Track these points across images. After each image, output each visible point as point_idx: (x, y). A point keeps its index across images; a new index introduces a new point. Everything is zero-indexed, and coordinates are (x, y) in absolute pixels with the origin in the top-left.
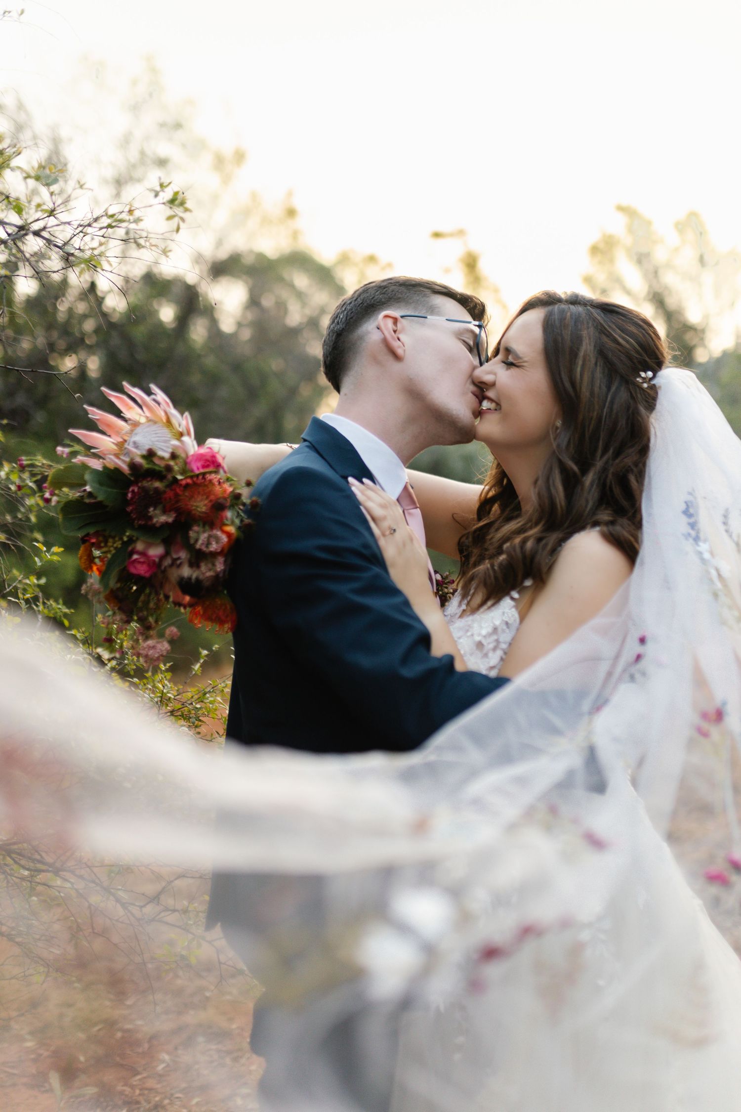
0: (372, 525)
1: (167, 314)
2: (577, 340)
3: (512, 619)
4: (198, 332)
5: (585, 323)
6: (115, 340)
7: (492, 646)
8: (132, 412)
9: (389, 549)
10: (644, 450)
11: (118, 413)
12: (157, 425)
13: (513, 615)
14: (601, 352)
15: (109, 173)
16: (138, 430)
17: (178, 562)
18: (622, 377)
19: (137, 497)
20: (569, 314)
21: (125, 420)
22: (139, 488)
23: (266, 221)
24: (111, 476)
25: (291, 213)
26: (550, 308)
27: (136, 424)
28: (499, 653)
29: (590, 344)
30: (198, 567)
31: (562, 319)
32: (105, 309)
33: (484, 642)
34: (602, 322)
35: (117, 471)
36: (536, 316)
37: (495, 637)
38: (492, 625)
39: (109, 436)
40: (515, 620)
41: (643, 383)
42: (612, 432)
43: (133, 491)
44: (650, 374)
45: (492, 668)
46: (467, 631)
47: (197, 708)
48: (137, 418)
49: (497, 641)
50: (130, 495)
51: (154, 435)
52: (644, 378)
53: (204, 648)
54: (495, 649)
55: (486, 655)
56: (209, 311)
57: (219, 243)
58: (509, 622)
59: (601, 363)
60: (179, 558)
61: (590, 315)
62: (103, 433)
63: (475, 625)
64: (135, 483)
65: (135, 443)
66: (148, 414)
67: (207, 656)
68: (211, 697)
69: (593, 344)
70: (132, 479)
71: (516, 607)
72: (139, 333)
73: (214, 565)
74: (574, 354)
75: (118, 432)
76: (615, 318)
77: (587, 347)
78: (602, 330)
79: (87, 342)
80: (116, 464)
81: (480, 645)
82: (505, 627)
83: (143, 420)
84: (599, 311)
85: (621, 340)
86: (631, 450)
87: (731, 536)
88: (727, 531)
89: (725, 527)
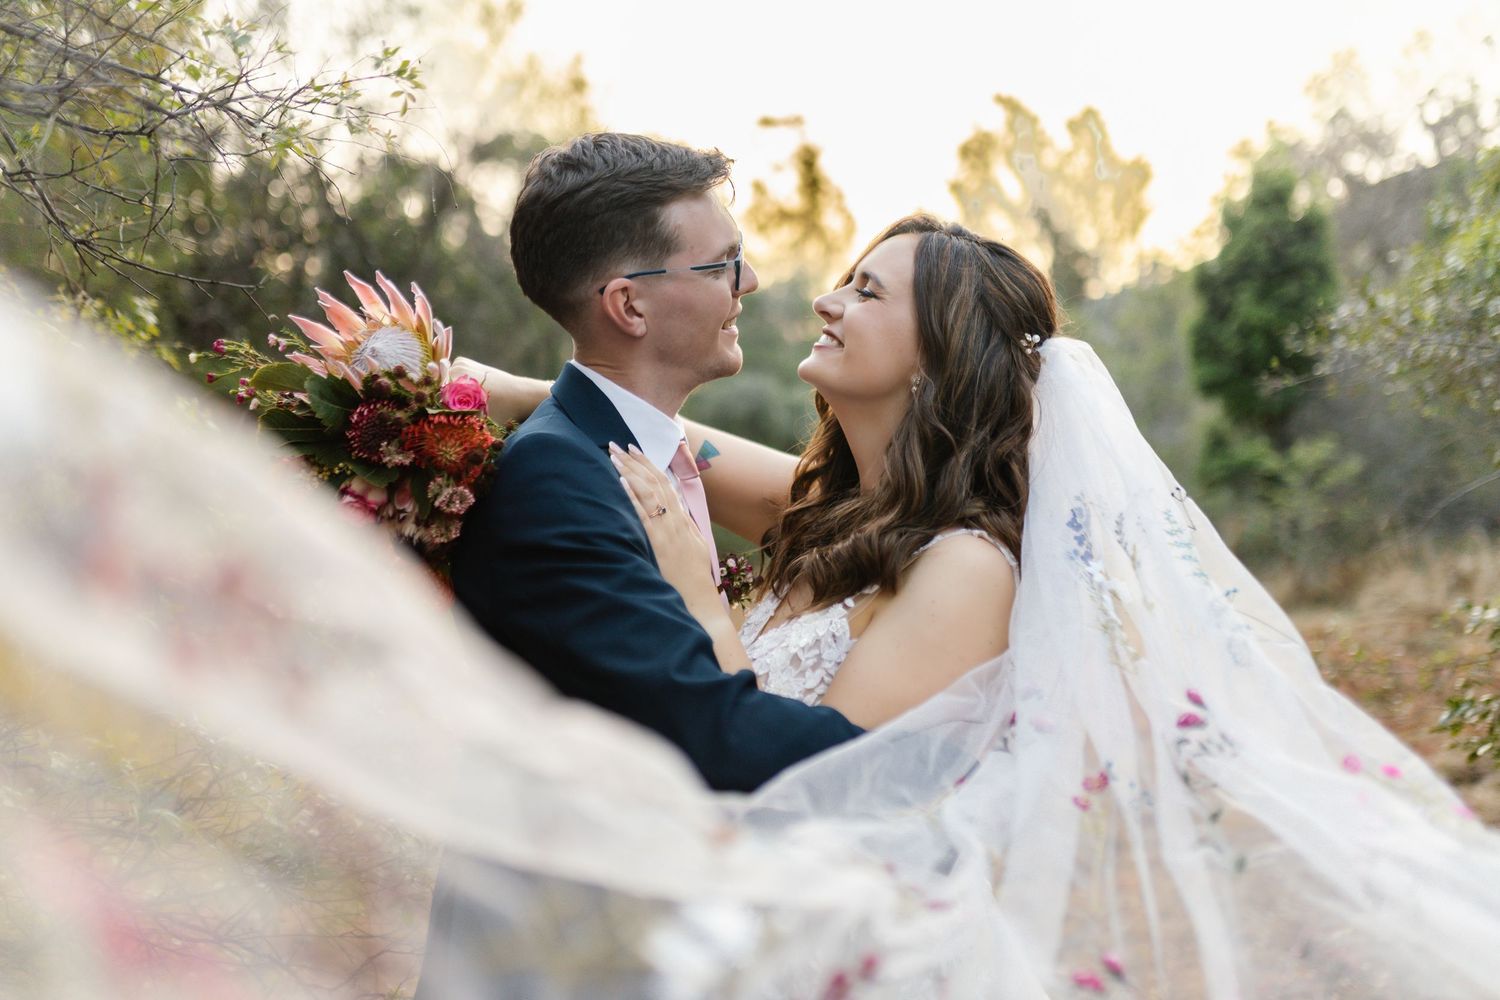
0: (635, 502)
1: (413, 207)
2: (955, 279)
3: (841, 631)
4: (453, 235)
5: (968, 258)
6: (343, 240)
7: (810, 662)
8: (374, 308)
9: (658, 535)
10: (1026, 431)
11: (356, 306)
12: (405, 332)
13: (842, 627)
14: (982, 298)
15: (343, 22)
16: (379, 333)
17: (402, 516)
18: (1004, 334)
19: (364, 422)
20: (949, 245)
21: (362, 315)
22: (370, 411)
23: (546, 94)
24: (337, 390)
25: (579, 85)
26: (927, 234)
27: (378, 325)
28: (820, 673)
29: (970, 285)
30: (427, 526)
31: (941, 249)
32: (331, 198)
33: (800, 655)
34: (988, 262)
35: (345, 383)
36: (908, 242)
37: (816, 652)
38: (814, 635)
39: (338, 332)
40: (844, 633)
41: (1027, 347)
42: (988, 402)
43: (361, 413)
44: (1037, 338)
45: (810, 691)
46: (783, 641)
48: (379, 316)
49: (819, 656)
50: (355, 417)
51: (400, 346)
52: (1029, 342)
54: (814, 667)
55: (802, 673)
56: (470, 205)
57: (484, 120)
58: (837, 634)
59: (980, 311)
60: (403, 511)
61: (975, 252)
62: (330, 326)
63: (794, 634)
64: (366, 402)
65: (373, 350)
66: (394, 313)
69: (974, 286)
70: (362, 396)
71: (848, 617)
72: (374, 231)
73: (447, 529)
74: (949, 292)
75: (351, 330)
76: (1004, 262)
77: (966, 290)
78: (987, 272)
79: (307, 239)
80: (346, 373)
81: (795, 660)
82: (830, 640)
83: (386, 321)
84: (986, 250)
85: (1008, 289)
86: (1011, 430)
87: (1125, 548)
88: (1120, 542)
89: (1118, 537)
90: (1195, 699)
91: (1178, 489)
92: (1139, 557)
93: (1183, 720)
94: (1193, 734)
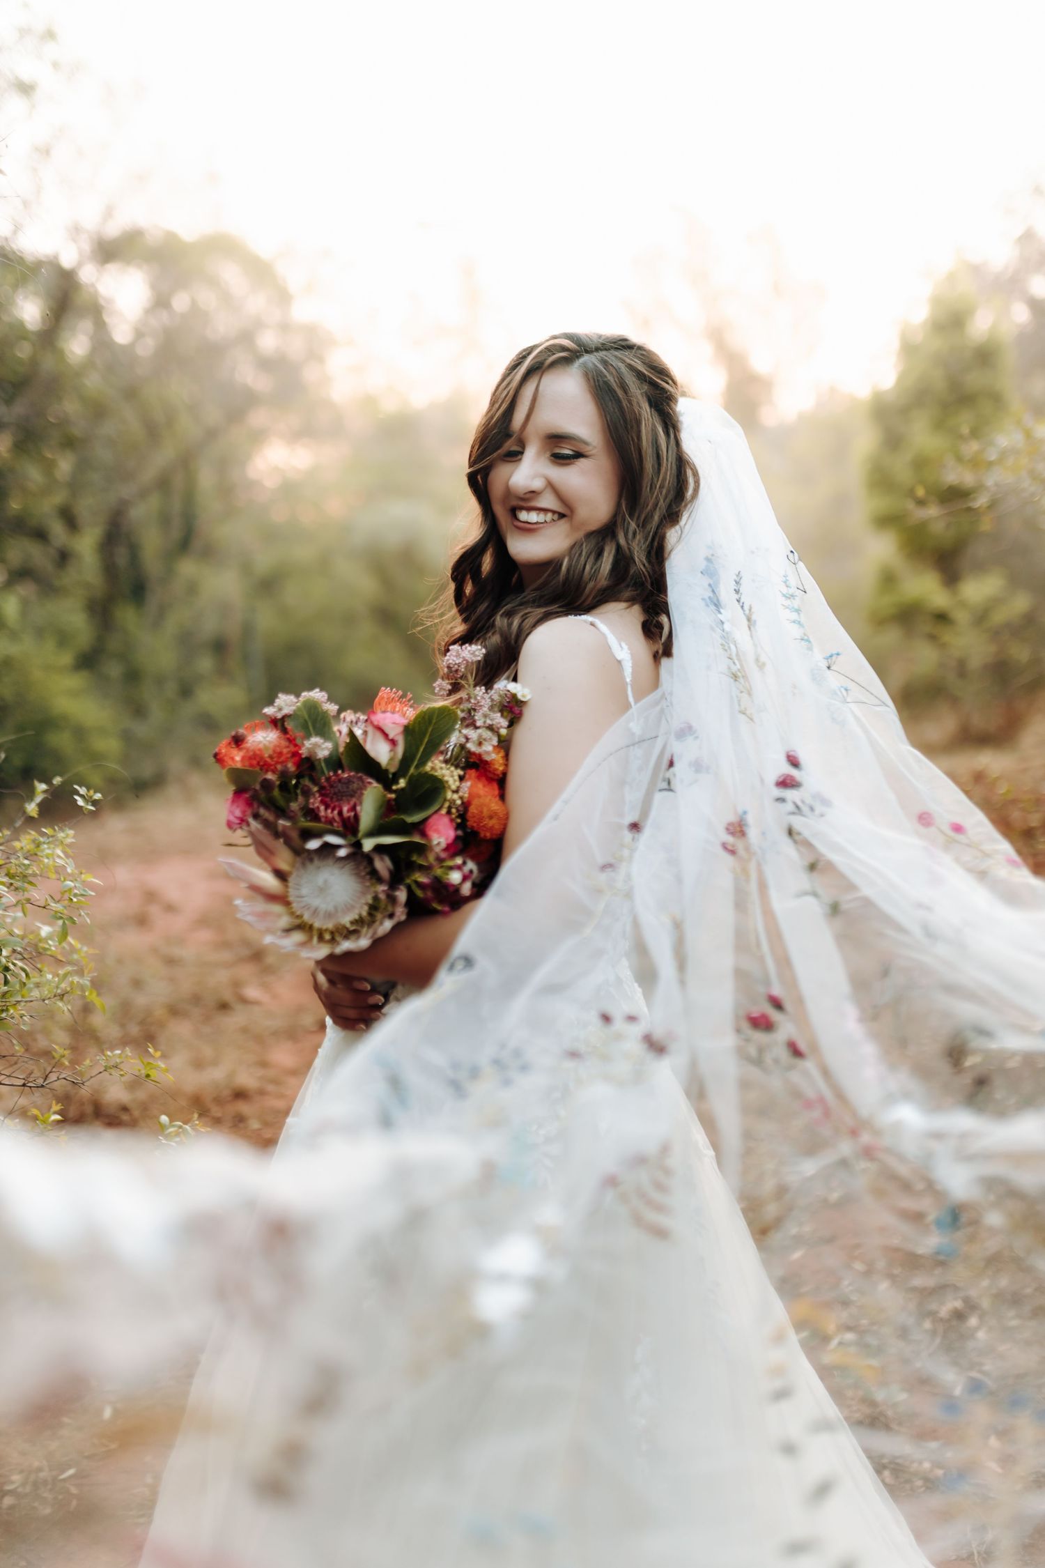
1: (30, 310)
4: (77, 345)
47: (24, 865)
53: (41, 781)
56: (96, 311)
67: (45, 792)
68: (49, 848)
87: (742, 607)
88: (738, 601)
89: (737, 596)
90: (794, 762)
91: (792, 552)
92: (754, 617)
93: (781, 780)
94: (790, 794)
